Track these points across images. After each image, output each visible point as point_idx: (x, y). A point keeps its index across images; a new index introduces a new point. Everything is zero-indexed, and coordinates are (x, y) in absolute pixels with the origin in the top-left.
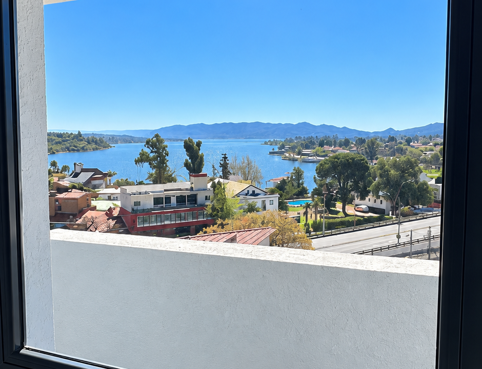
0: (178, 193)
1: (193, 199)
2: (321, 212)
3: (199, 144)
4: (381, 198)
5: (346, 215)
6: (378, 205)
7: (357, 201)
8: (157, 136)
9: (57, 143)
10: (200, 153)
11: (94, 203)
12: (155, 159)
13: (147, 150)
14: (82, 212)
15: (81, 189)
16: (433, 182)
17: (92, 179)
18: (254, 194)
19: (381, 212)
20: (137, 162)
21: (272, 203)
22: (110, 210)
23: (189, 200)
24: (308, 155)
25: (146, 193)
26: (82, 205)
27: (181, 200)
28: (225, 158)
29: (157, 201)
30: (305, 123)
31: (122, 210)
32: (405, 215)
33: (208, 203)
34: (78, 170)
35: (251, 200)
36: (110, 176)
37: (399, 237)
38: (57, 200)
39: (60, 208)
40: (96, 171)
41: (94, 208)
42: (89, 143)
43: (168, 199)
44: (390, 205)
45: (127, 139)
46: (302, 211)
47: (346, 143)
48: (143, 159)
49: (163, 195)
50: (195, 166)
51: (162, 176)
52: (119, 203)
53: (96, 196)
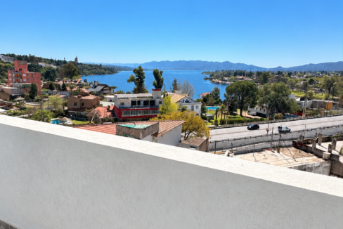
0: (145, 99)
1: (153, 103)
2: (225, 114)
3: (161, 73)
4: (265, 108)
5: (242, 116)
6: (262, 112)
7: (249, 109)
8: (140, 67)
9: (89, 70)
10: (162, 77)
11: (101, 102)
12: (137, 79)
13: (134, 75)
14: (94, 107)
15: (96, 95)
16: (298, 100)
17: (103, 90)
18: (187, 102)
19: (263, 116)
20: (129, 81)
21: (197, 107)
22: (109, 107)
23: (151, 103)
24: (226, 81)
25: (128, 98)
26: (95, 103)
27: (146, 103)
28: (175, 81)
29: (133, 103)
30: (227, 62)
31: (115, 107)
32: (277, 118)
33: (160, 105)
34: (96, 84)
35: (185, 105)
36: (114, 88)
37: (268, 131)
38: (82, 100)
39: (83, 104)
40: (106, 86)
41: (101, 105)
42: (105, 70)
43: (139, 102)
44: (269, 112)
45: (126, 68)
46: (214, 113)
47: (250, 75)
48: (132, 80)
49: (137, 99)
50: (159, 85)
51: (140, 89)
52: (113, 103)
53: (102, 99)
